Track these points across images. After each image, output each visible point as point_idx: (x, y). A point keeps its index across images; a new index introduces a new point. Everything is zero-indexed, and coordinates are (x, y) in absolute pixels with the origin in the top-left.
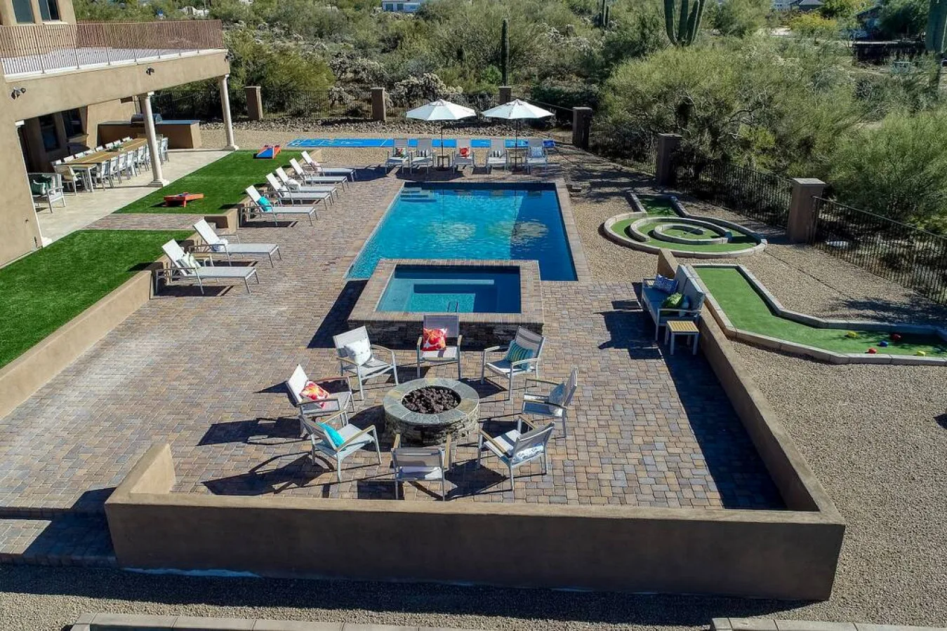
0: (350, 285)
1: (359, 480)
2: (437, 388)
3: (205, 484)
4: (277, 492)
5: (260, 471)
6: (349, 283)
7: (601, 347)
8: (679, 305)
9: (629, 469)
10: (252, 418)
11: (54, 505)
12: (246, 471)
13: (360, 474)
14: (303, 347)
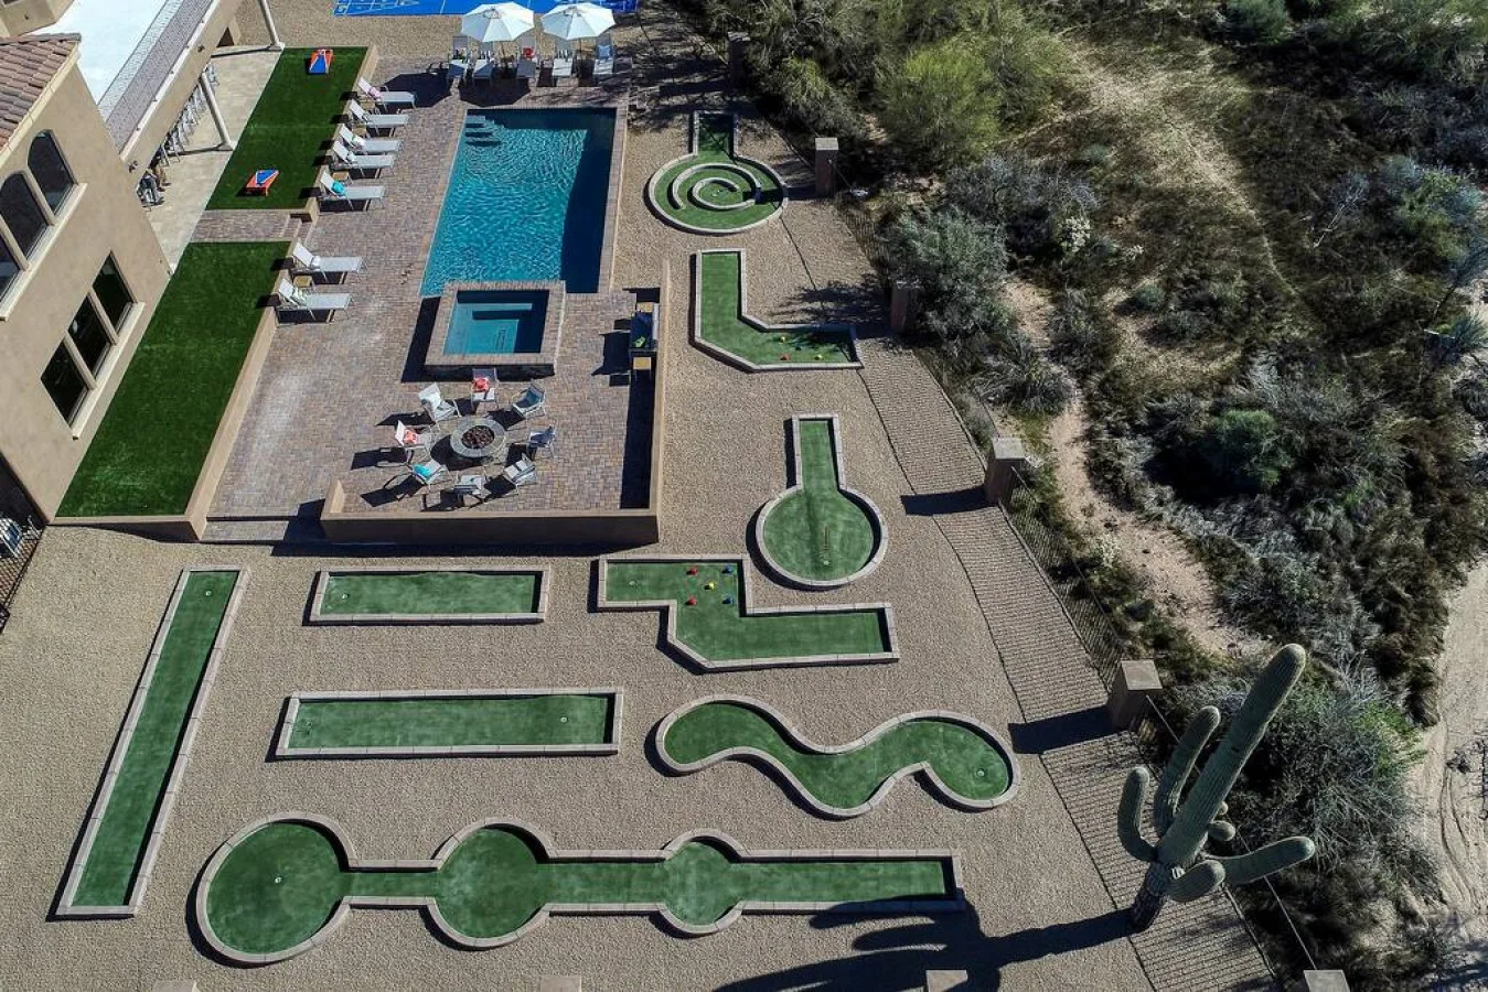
0: (425, 302)
1: (441, 492)
2: (482, 427)
3: (363, 496)
4: (399, 500)
5: (388, 487)
6: (424, 301)
7: (594, 374)
8: (643, 347)
9: (582, 478)
10: (376, 448)
11: (287, 514)
12: (380, 488)
13: (441, 487)
14: (397, 383)
